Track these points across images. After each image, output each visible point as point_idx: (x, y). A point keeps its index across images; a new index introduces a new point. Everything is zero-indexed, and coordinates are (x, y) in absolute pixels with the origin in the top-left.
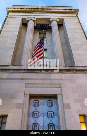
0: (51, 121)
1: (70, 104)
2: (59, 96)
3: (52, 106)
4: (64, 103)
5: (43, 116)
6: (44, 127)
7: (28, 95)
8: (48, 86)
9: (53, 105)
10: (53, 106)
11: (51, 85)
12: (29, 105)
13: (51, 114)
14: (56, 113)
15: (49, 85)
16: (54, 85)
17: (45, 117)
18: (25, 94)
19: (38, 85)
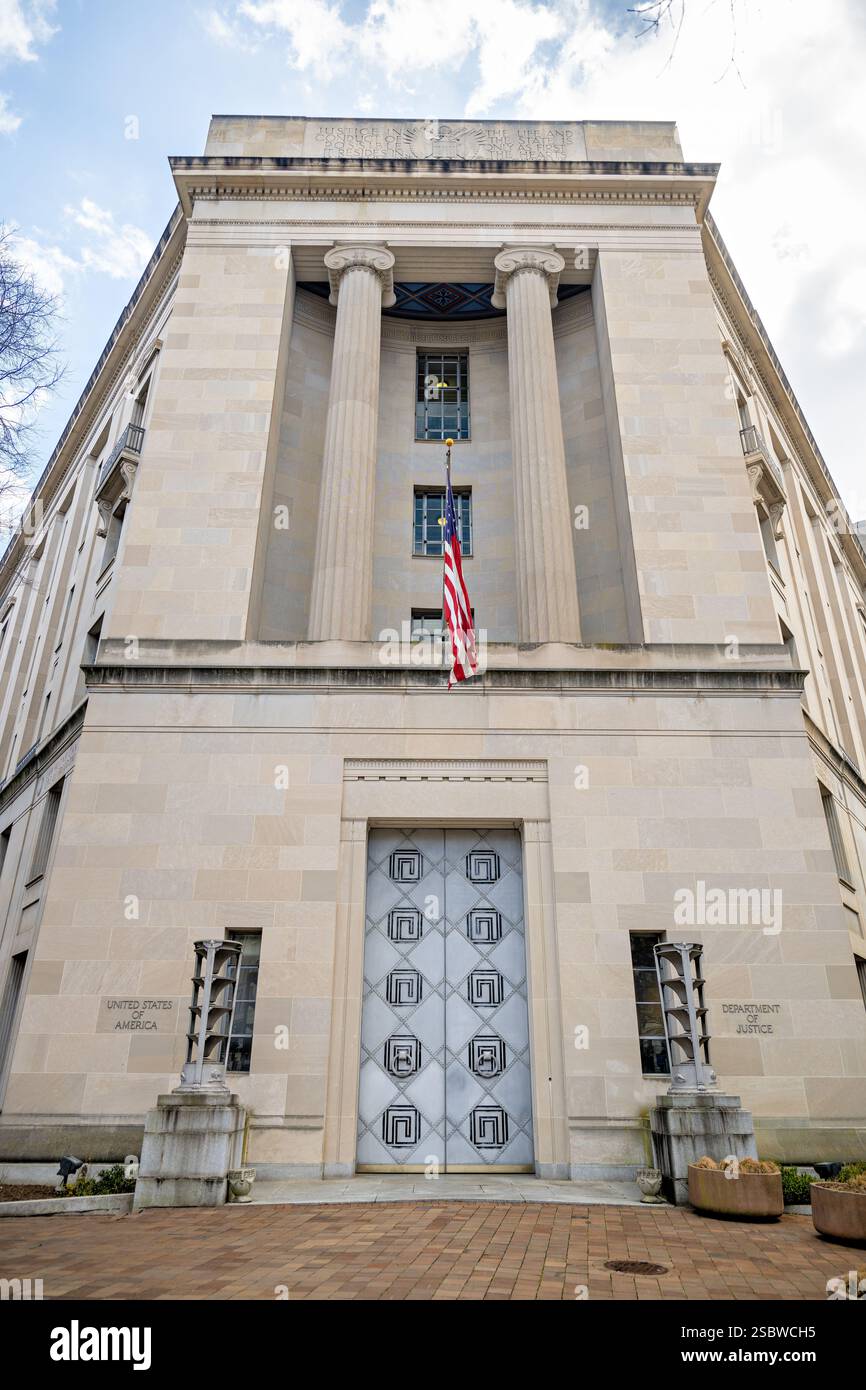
0: (485, 957)
1: (586, 875)
2: (529, 831)
3: (491, 880)
4: (557, 870)
5: (445, 935)
6: (449, 990)
7: (362, 828)
8: (474, 771)
9: (498, 875)
10: (500, 882)
11: (488, 766)
12: (369, 873)
13: (489, 922)
14: (515, 917)
15: (476, 766)
16: (509, 766)
17: (457, 938)
18: (342, 820)
19: (414, 766)
